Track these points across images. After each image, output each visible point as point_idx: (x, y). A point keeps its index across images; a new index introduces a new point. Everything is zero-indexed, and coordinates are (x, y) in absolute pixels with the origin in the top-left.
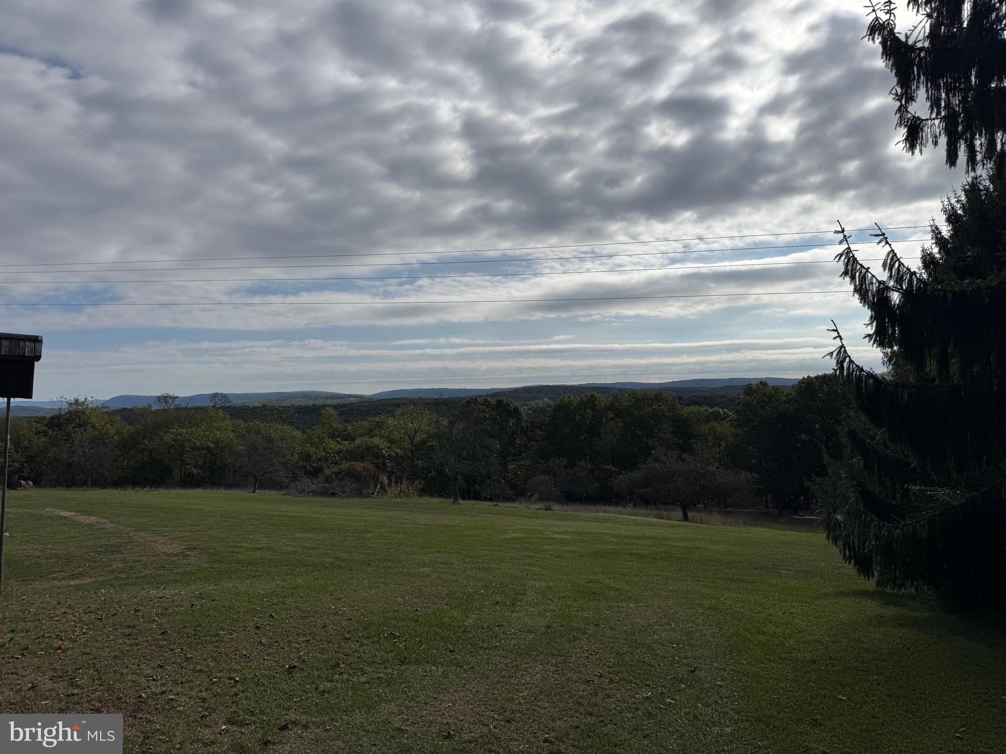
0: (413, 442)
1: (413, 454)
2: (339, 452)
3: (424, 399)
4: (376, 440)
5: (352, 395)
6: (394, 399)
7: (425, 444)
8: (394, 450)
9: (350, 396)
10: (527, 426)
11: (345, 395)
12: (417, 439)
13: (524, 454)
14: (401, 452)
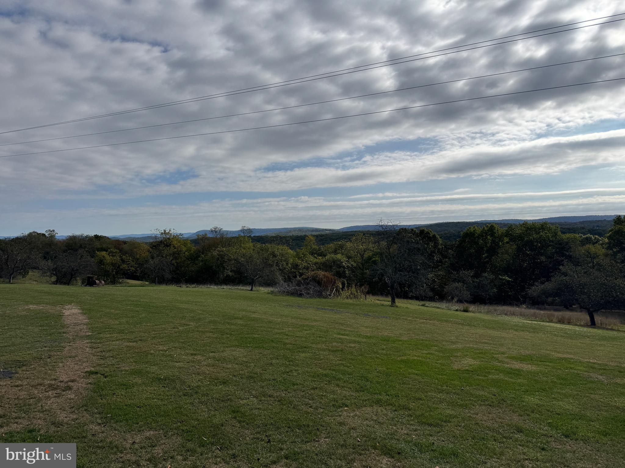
0: (363, 258)
1: (363, 266)
2: (316, 263)
3: (371, 231)
4: (339, 256)
5: (327, 229)
6: (352, 231)
7: (371, 259)
8: (350, 263)
9: (326, 230)
10: (443, 247)
11: (323, 229)
12: (366, 256)
13: (440, 268)
14: (355, 265)
